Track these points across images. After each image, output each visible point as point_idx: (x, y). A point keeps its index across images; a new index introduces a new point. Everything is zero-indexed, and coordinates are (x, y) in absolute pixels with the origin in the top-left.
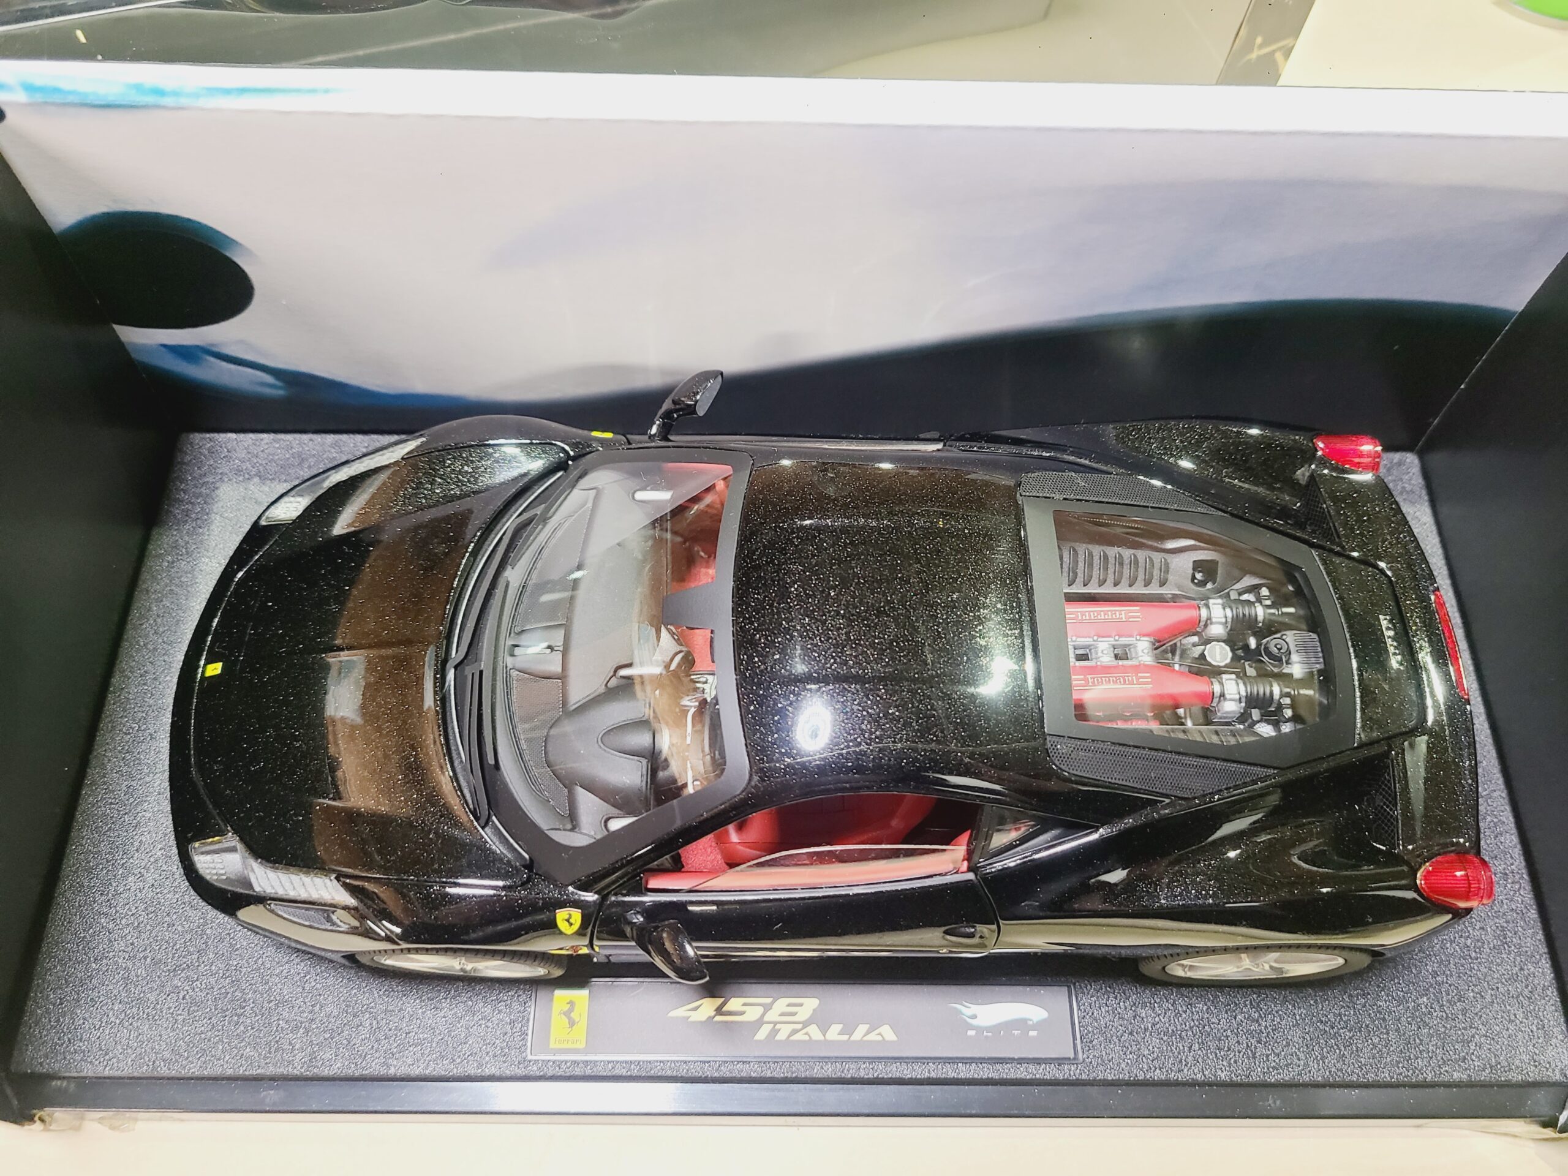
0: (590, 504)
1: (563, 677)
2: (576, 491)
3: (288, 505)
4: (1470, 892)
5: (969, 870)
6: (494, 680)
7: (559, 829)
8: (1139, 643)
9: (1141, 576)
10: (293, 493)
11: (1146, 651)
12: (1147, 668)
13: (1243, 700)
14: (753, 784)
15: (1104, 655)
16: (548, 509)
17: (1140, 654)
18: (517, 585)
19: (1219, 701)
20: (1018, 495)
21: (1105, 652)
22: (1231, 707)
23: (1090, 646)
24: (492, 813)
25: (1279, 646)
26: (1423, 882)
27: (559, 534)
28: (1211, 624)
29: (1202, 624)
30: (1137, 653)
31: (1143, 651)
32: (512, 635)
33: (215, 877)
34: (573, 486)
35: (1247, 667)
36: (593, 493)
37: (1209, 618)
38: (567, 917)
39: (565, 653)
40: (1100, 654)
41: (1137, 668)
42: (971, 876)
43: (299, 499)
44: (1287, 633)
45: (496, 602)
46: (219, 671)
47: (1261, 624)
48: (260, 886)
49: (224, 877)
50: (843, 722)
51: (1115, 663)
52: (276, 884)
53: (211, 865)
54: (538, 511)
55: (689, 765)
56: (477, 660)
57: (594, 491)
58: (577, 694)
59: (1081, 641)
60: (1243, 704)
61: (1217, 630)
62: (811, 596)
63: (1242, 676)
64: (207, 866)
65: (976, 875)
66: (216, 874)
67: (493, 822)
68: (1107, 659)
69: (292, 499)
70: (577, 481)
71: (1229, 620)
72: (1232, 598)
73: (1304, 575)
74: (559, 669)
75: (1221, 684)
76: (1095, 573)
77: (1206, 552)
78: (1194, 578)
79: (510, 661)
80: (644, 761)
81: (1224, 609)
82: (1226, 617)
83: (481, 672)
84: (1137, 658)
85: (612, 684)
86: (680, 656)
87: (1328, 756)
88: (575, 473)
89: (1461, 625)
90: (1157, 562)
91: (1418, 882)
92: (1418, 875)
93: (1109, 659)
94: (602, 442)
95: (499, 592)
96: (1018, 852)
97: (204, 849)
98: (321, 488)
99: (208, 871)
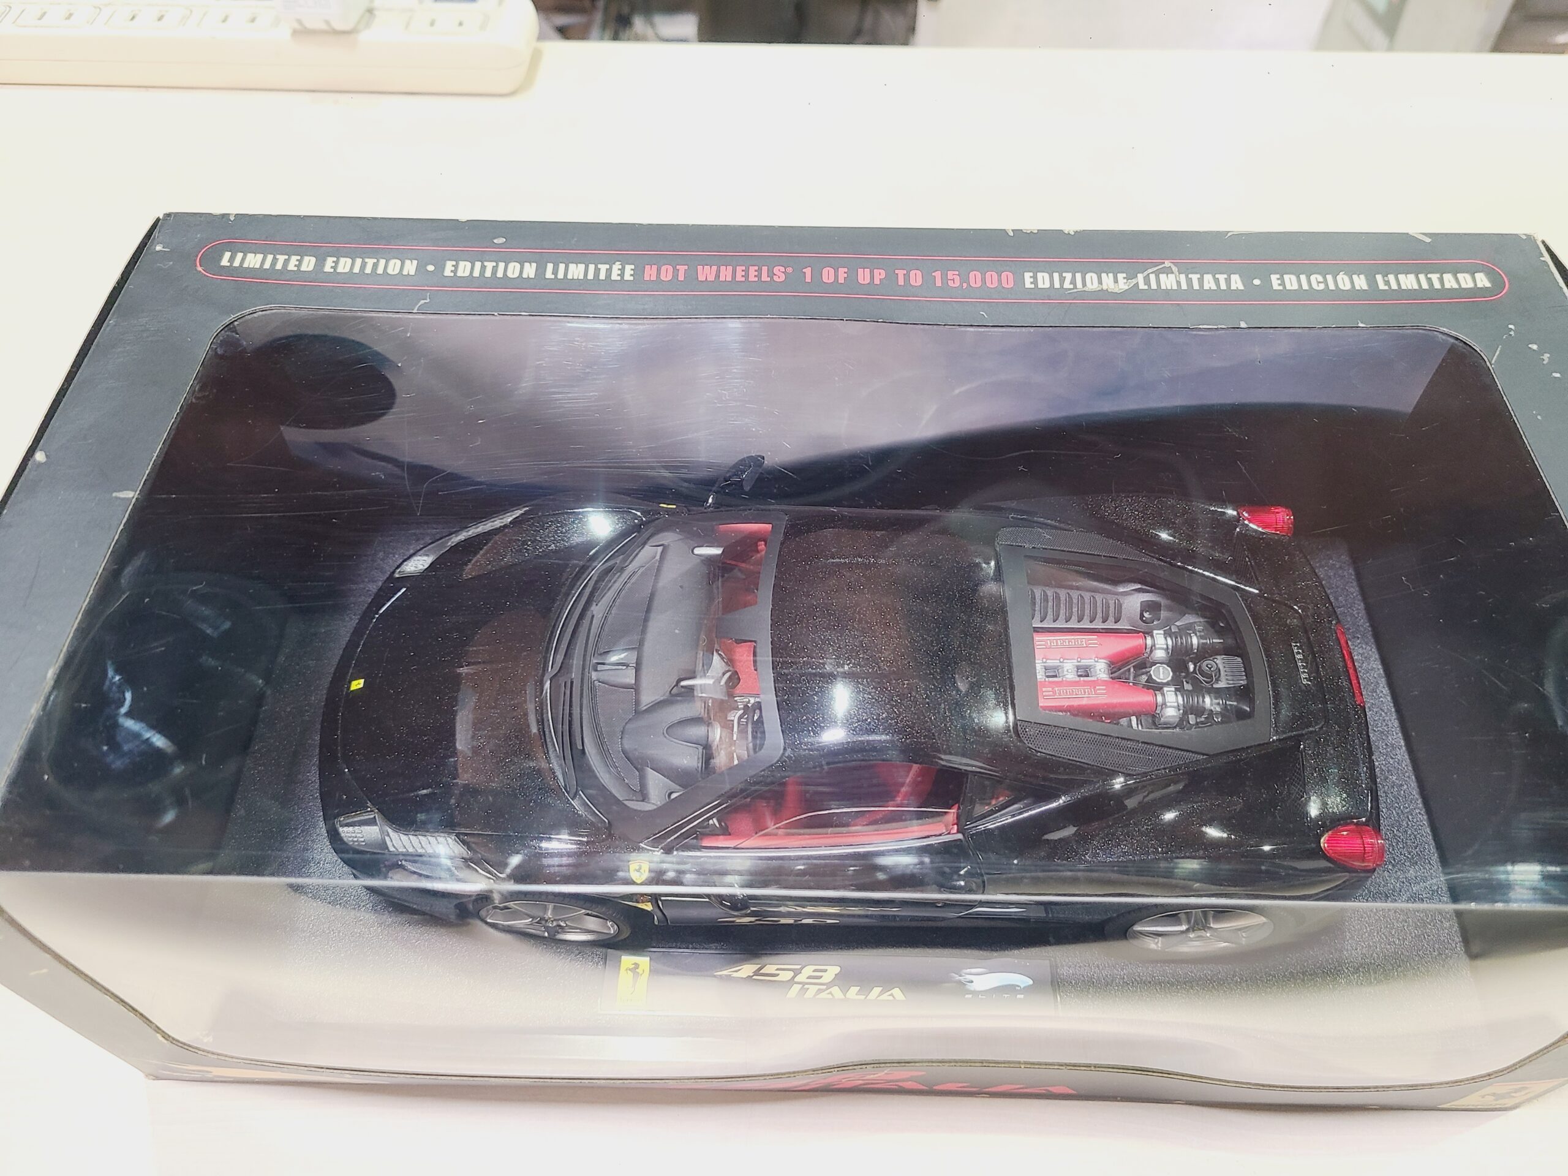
0: (658, 557)
1: (636, 687)
2: (647, 547)
3: (416, 562)
4: (1365, 853)
5: (958, 832)
6: (582, 686)
7: (633, 800)
8: (1097, 664)
9: (1099, 615)
10: (421, 552)
11: (1103, 670)
12: (1104, 683)
13: (1181, 708)
14: (787, 755)
15: (1069, 671)
16: (625, 560)
17: (1098, 672)
18: (600, 615)
19: (1162, 709)
20: (996, 544)
21: (1070, 671)
22: (1171, 713)
23: (1058, 666)
24: (579, 789)
25: (1209, 666)
26: (1326, 845)
27: (633, 580)
28: (1155, 649)
29: (1148, 650)
30: (1096, 672)
31: (1101, 671)
32: (596, 655)
33: (356, 843)
34: (644, 544)
35: (1185, 683)
36: (660, 549)
37: (1154, 645)
38: (637, 868)
39: (638, 669)
40: (1065, 673)
41: (1094, 684)
42: (960, 836)
43: (425, 558)
44: (1218, 657)
45: (583, 630)
46: (361, 686)
47: (1196, 651)
48: (394, 847)
49: (364, 844)
50: (857, 706)
51: (1078, 679)
52: (408, 845)
53: (353, 835)
54: (618, 560)
55: (735, 756)
56: (569, 671)
57: (662, 547)
58: (647, 698)
59: (1050, 663)
60: (1181, 711)
61: (1160, 654)
62: (832, 615)
63: (1179, 689)
64: (349, 835)
65: (964, 835)
66: (357, 841)
67: (580, 795)
68: (1071, 676)
69: (419, 558)
70: (648, 539)
71: (1170, 647)
72: (1173, 631)
73: (1230, 612)
74: (633, 682)
75: (1163, 695)
76: (1062, 612)
77: (1151, 594)
78: (1142, 616)
79: (594, 675)
80: (700, 748)
81: (1166, 638)
82: (1167, 645)
83: (572, 683)
84: (1096, 676)
85: (675, 691)
86: (728, 674)
87: (1247, 748)
88: (646, 535)
89: (1383, 675)
90: (1112, 603)
91: (1322, 845)
92: (1322, 840)
93: (1072, 676)
94: (667, 511)
95: (586, 622)
96: (997, 817)
97: (345, 822)
98: (446, 547)
99: (351, 839)
